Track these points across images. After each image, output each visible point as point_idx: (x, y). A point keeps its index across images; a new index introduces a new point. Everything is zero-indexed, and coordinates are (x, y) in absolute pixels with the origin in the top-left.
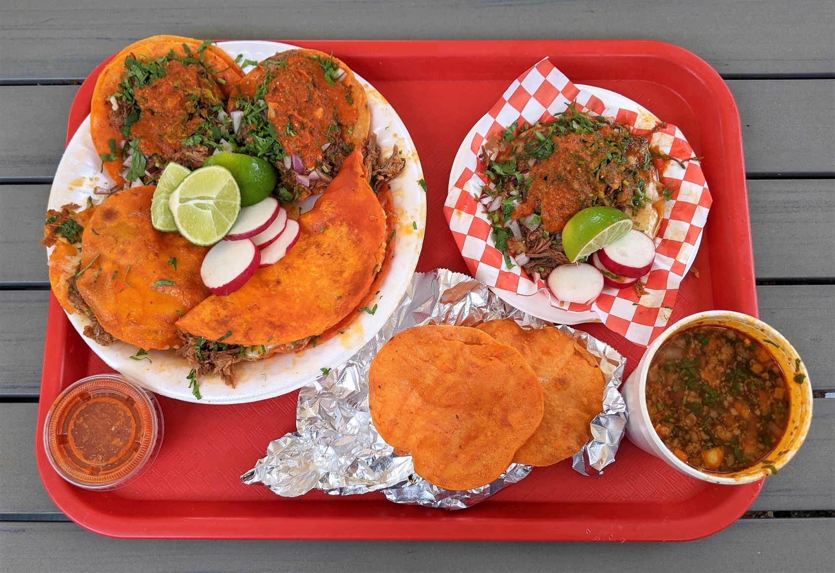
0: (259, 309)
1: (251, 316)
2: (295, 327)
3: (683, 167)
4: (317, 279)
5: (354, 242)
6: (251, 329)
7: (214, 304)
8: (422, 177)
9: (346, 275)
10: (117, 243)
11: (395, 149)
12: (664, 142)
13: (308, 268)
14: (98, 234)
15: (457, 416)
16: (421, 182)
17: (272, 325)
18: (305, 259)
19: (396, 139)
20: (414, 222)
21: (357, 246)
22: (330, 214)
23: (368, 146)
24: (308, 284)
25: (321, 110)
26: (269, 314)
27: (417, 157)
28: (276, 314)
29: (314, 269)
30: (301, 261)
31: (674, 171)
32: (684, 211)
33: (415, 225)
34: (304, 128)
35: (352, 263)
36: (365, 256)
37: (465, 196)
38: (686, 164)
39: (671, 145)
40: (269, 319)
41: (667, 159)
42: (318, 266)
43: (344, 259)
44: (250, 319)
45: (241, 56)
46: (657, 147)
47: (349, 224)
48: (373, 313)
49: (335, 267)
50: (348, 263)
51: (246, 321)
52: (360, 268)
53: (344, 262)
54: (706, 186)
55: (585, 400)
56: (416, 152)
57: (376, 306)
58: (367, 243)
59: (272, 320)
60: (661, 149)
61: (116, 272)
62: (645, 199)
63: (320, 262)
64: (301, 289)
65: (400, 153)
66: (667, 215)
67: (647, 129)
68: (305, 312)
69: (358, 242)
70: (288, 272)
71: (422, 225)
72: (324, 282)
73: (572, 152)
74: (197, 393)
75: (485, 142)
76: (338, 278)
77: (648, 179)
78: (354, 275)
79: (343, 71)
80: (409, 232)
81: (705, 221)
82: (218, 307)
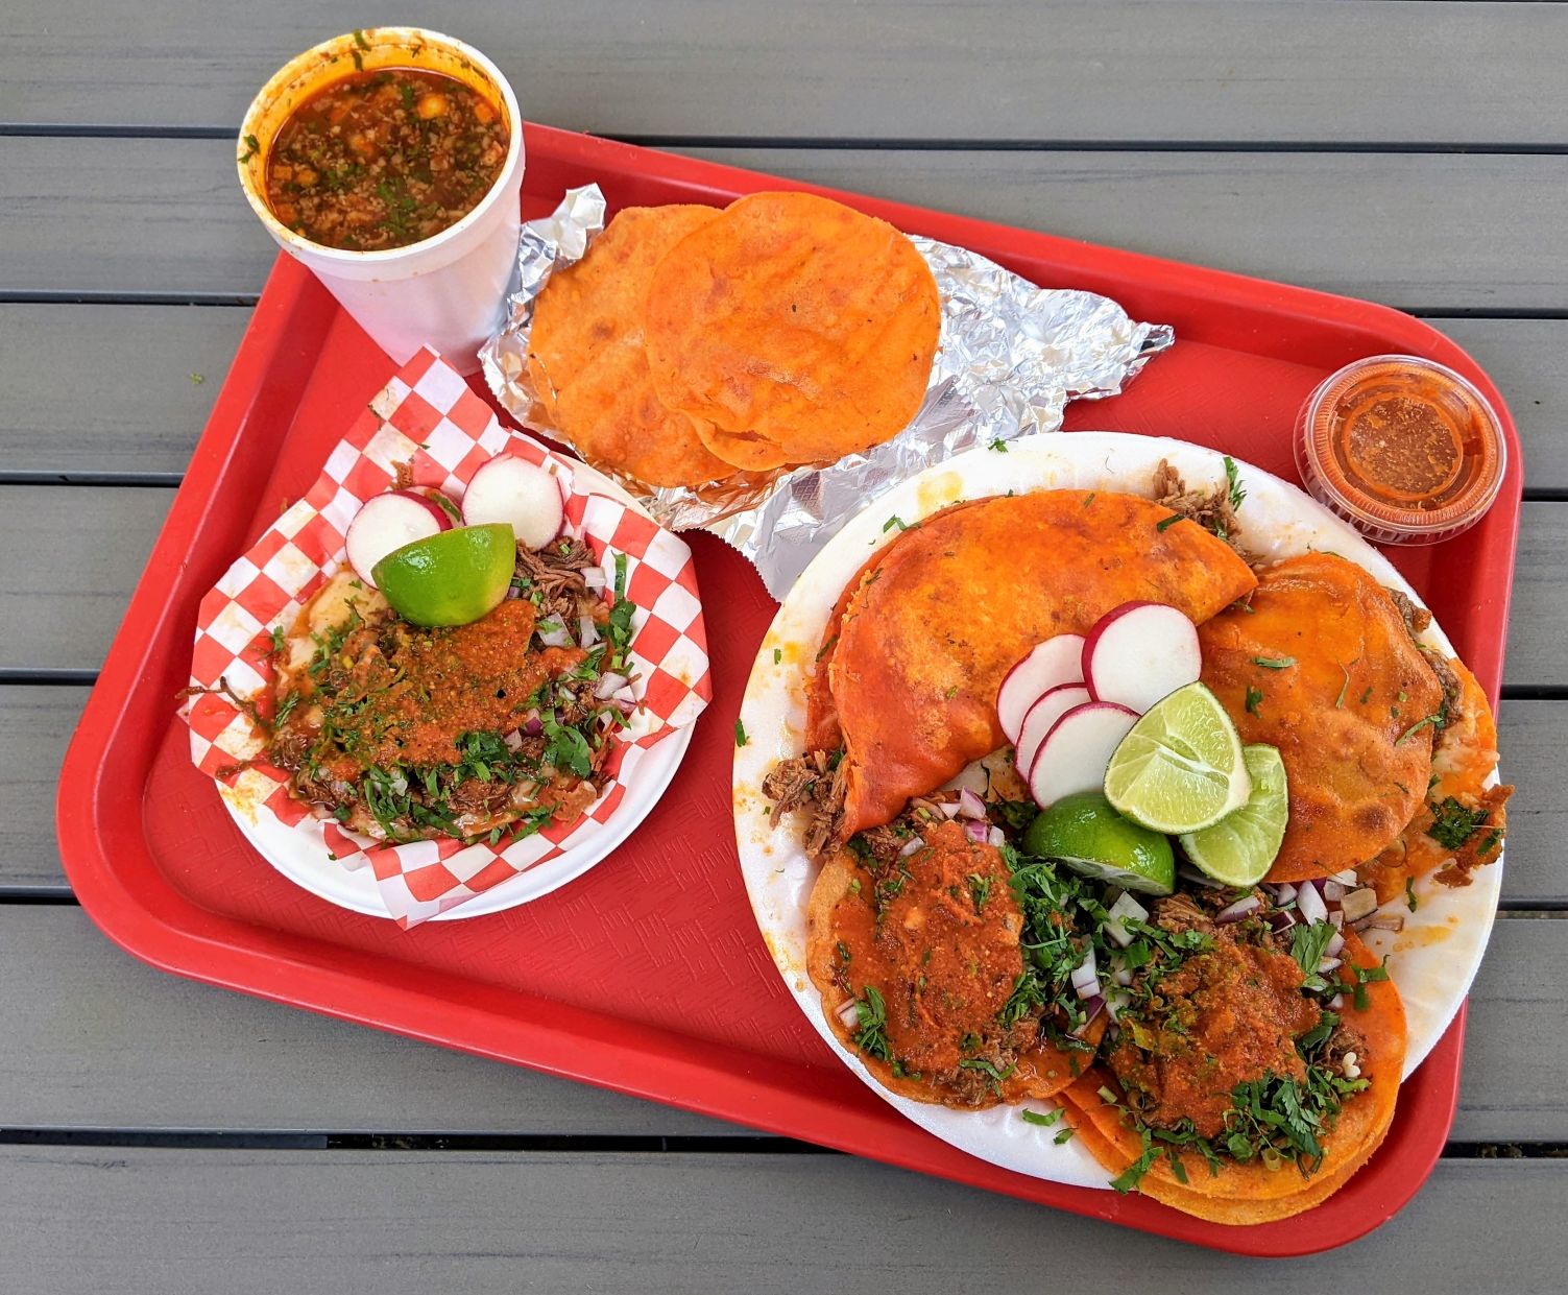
0: (1101, 561)
1: (1117, 549)
2: (1040, 519)
3: (223, 680)
4: (982, 597)
5: (899, 644)
6: (1121, 526)
7: (1182, 594)
8: (739, 751)
9: (929, 589)
10: (1361, 759)
11: (774, 823)
12: (239, 738)
13: (996, 624)
14: (1397, 784)
16: (743, 741)
17: (1079, 528)
18: (998, 645)
19: (769, 842)
20: (776, 663)
21: (897, 637)
22: (935, 711)
23: (828, 834)
24: (1002, 593)
25: (909, 925)
26: (1084, 549)
27: (737, 797)
28: (1071, 549)
29: (986, 619)
30: (1006, 642)
31: (245, 680)
32: (262, 599)
33: (778, 656)
34: (951, 888)
35: (910, 612)
36: (886, 611)
37: (664, 711)
38: (216, 685)
39: (227, 729)
40: (1085, 541)
41: (247, 706)
42: (975, 622)
43: (926, 623)
44: (1121, 543)
45: (1058, 1141)
46: (254, 735)
47: (903, 680)
48: (894, 519)
49: (945, 610)
50: (920, 612)
51: (1128, 541)
52: (902, 596)
53: (926, 616)
54: (199, 633)
55: (575, 297)
56: (736, 809)
57: (886, 528)
58: (879, 635)
59: (1079, 539)
60: (249, 729)
61: (1364, 701)
62: (320, 642)
63: (970, 629)
64: (1019, 589)
65: (767, 810)
66: (293, 609)
67: (257, 773)
68: (1017, 544)
69: (894, 642)
70: (1035, 629)
71: (764, 657)
72: (974, 588)
74: (1230, 469)
75: (590, 810)
76: (943, 588)
77: (299, 676)
78: (915, 585)
79: (843, 1016)
80: (791, 647)
81: (234, 567)
82: (1175, 584)
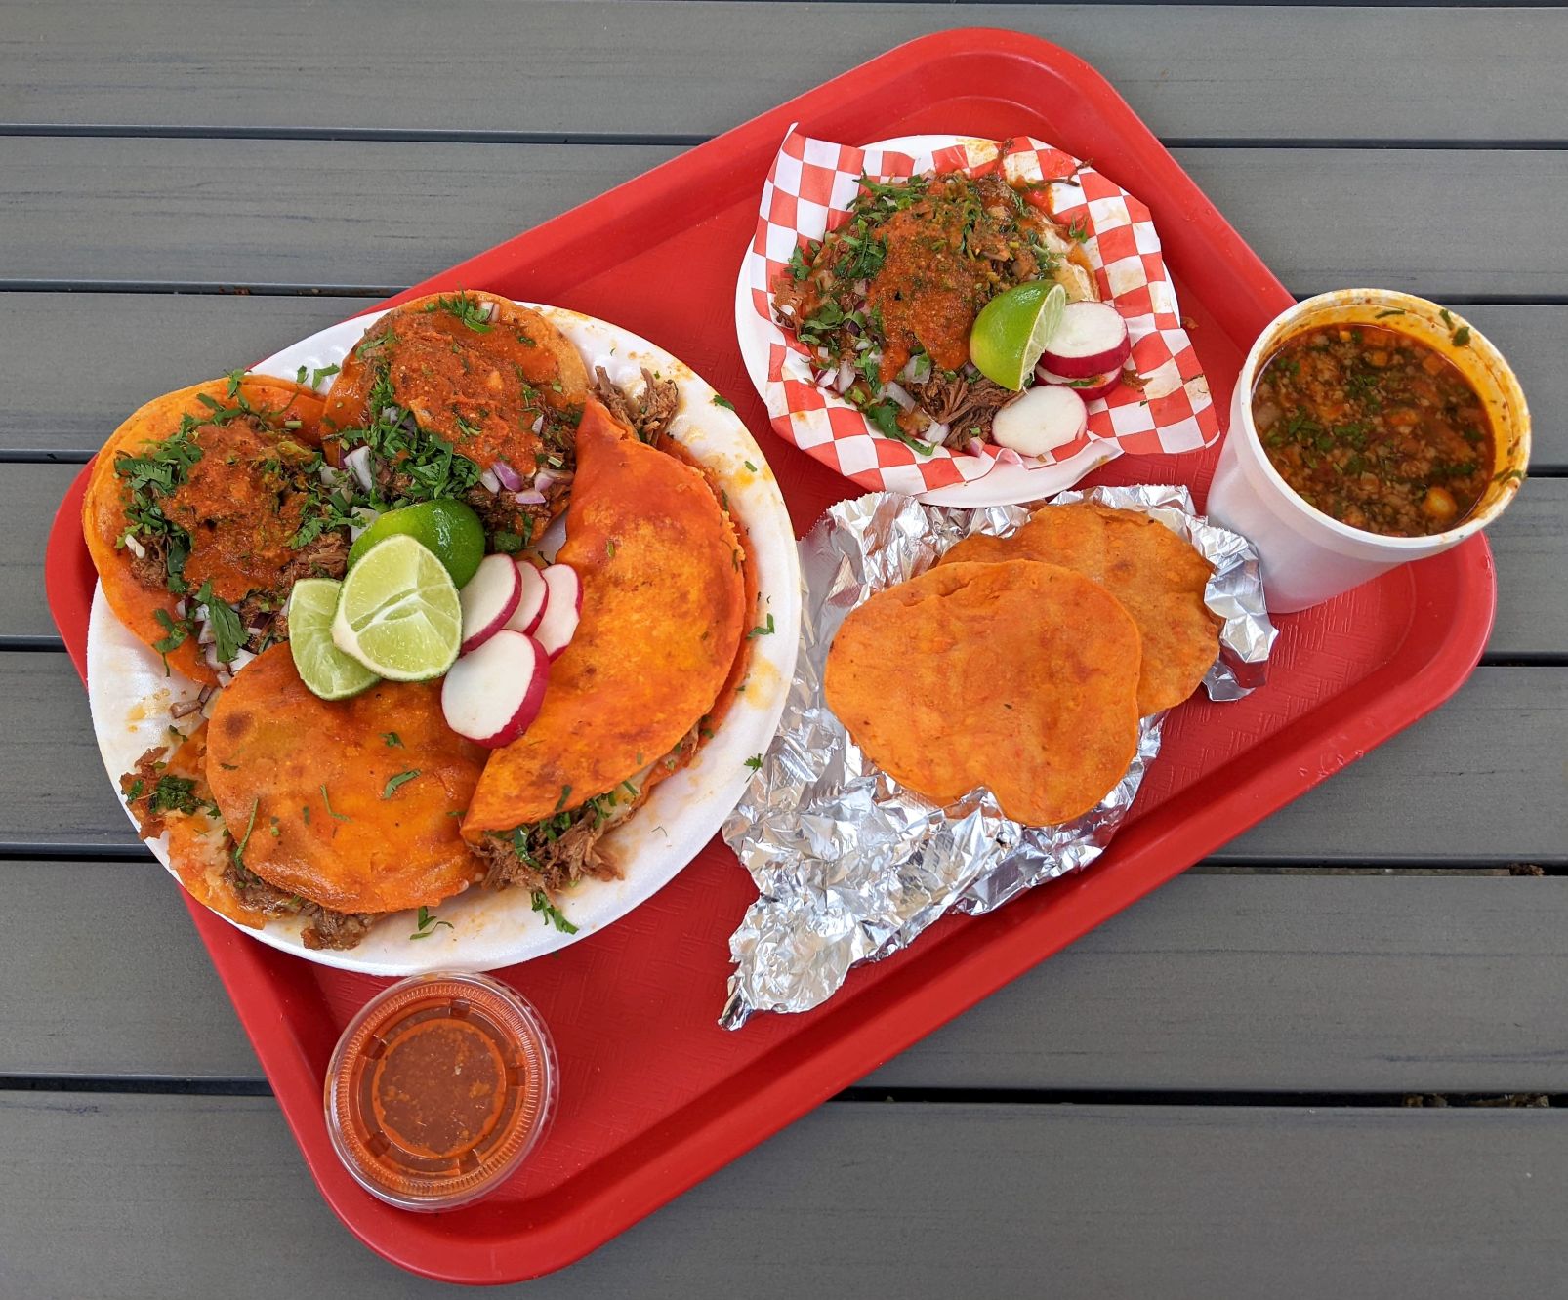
0: (589, 725)
1: (585, 742)
2: (665, 720)
3: (1076, 185)
4: (653, 628)
5: (675, 541)
6: (598, 761)
7: (510, 761)
8: (713, 393)
9: (694, 595)
10: (276, 763)
11: (646, 374)
12: (1025, 165)
13: (625, 620)
14: (235, 768)
15: (1006, 705)
16: (716, 401)
17: (627, 737)
18: (611, 611)
19: (638, 361)
20: (747, 462)
21: (683, 543)
22: (608, 522)
23: (602, 392)
24: (642, 646)
25: (495, 375)
26: (610, 724)
27: (685, 369)
28: (621, 718)
29: (635, 616)
30: (607, 618)
31: (1065, 198)
33: (748, 465)
35: (692, 574)
36: (707, 551)
37: (792, 387)
38: (1076, 178)
39: (1038, 165)
40: (617, 730)
41: (1044, 186)
42: (640, 609)
43: (673, 576)
44: (586, 748)
45: (303, 369)
46: (1020, 179)
47: (649, 519)
48: (772, 630)
49: (668, 595)
50: (684, 577)
51: (583, 755)
52: (709, 573)
53: (677, 579)
54: (1124, 193)
56: (680, 363)
57: (770, 618)
58: (696, 529)
59: (622, 729)
60: (1027, 178)
61: (305, 809)
62: (1053, 256)
63: (639, 601)
64: (634, 659)
65: (657, 376)
66: (1097, 262)
67: (990, 159)
68: (665, 690)
69: (680, 538)
70: (597, 646)
71: (759, 460)
72: (666, 626)
73: (913, 238)
74: (565, 926)
75: (771, 297)
76: (685, 608)
77: (1039, 228)
78: (705, 589)
79: (491, 304)
80: (748, 481)
81: (1158, 240)
82: (520, 761)
